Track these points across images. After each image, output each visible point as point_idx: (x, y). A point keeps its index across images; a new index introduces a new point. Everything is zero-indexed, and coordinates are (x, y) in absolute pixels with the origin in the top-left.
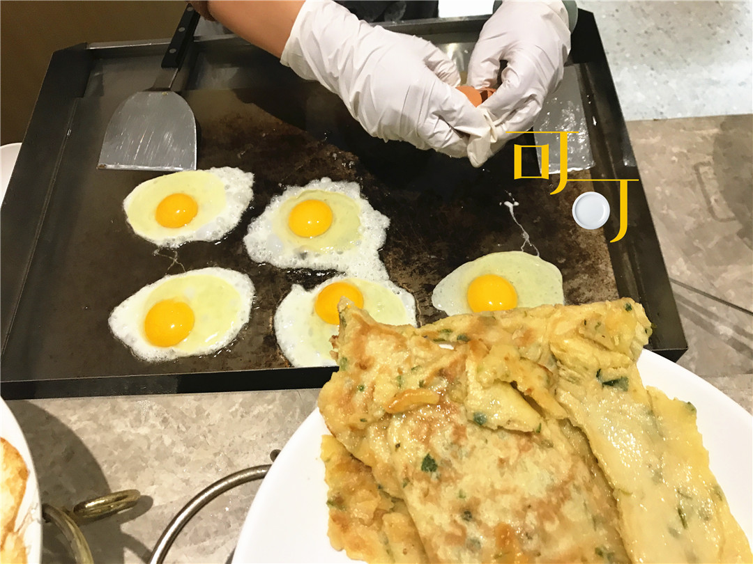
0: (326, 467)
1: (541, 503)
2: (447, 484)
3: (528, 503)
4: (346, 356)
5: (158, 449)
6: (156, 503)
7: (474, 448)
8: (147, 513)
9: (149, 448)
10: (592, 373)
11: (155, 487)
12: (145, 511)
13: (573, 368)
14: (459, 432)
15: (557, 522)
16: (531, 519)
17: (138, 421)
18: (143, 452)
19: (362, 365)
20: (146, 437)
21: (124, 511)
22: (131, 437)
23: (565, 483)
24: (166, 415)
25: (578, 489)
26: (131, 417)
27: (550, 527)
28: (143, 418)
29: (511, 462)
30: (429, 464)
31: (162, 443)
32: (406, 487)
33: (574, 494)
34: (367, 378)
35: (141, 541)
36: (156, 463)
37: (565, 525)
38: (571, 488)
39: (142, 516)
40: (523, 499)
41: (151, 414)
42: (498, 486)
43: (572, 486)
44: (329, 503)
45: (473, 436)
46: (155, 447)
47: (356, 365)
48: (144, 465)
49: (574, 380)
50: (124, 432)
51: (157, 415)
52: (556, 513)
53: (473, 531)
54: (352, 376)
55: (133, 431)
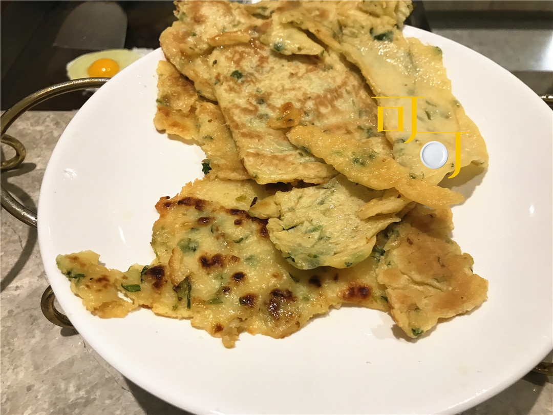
0: (159, 79)
1: (319, 96)
2: (248, 84)
3: (309, 96)
4: (185, 11)
5: (47, 139)
6: (38, 168)
7: (272, 68)
8: (30, 173)
9: (41, 137)
10: (367, 30)
11: (40, 158)
12: (29, 171)
13: (353, 27)
14: (263, 60)
15: (330, 108)
16: (310, 105)
17: (37, 123)
18: (36, 140)
19: (197, 19)
20: (41, 132)
21: (14, 170)
22: (29, 131)
23: (340, 87)
24: (59, 120)
25: (348, 93)
26: (32, 120)
27: (323, 110)
28: (41, 121)
29: (300, 75)
30: (237, 74)
31: (52, 135)
32: (217, 85)
33: (345, 95)
34: (199, 29)
35: (21, 188)
36: (44, 146)
37: (336, 110)
38: (344, 91)
39: (26, 174)
40: (305, 94)
41: (48, 119)
42: (287, 87)
43: (344, 90)
44: (157, 101)
45: (273, 62)
46: (46, 137)
47: (191, 19)
48: (34, 146)
49: (354, 35)
50: (24, 128)
51: (52, 121)
52: (330, 103)
53: (263, 109)
54: (187, 24)
55: (31, 128)
